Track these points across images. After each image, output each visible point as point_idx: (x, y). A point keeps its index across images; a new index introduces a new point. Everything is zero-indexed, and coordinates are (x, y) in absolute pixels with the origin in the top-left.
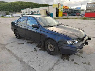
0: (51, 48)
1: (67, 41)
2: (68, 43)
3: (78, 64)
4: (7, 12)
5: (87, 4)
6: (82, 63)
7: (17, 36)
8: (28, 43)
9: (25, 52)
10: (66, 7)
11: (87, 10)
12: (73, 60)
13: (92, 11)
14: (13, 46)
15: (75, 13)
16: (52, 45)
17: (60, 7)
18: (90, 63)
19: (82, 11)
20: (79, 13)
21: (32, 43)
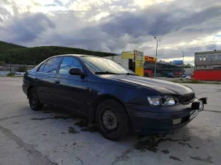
0: (110, 121)
1: (149, 99)
2: (151, 102)
3: (179, 159)
4: (22, 65)
5: (196, 54)
6: (191, 157)
7: (34, 103)
8: (56, 118)
9: (44, 133)
10: (150, 58)
11: (196, 66)
12: (166, 152)
13: (208, 68)
14: (17, 123)
15: (170, 71)
16: (114, 112)
17: (139, 58)
18: (210, 158)
19: (186, 67)
20: (180, 71)
21: (65, 118)
